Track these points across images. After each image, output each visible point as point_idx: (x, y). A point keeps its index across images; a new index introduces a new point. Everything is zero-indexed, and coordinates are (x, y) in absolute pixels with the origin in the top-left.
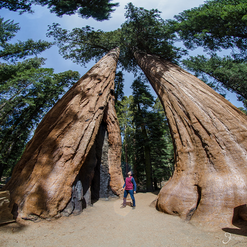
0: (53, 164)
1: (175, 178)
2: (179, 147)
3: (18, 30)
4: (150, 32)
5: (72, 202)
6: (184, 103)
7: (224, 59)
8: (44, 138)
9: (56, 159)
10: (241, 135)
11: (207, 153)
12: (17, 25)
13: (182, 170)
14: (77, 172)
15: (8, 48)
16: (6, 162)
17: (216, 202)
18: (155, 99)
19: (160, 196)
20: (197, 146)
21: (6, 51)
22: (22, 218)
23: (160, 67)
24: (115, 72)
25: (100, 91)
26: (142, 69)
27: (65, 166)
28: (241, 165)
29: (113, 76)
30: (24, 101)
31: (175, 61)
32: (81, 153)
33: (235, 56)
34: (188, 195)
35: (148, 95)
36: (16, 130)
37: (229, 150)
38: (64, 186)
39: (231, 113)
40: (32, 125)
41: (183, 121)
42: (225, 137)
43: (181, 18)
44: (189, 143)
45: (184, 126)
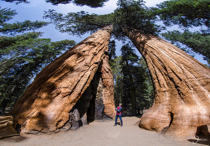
0: (52, 98)
1: (154, 107)
2: (158, 88)
3: (16, 15)
4: (137, 15)
5: (70, 122)
6: (162, 60)
7: (195, 33)
8: (43, 82)
9: (54, 96)
10: (205, 81)
11: (178, 92)
12: (15, 11)
13: (159, 103)
14: (75, 104)
15: (7, 26)
16: (9, 98)
17: (184, 123)
18: (139, 58)
19: (142, 119)
20: (171, 88)
21: (5, 28)
22: (25, 133)
23: (144, 37)
24: (109, 40)
25: (95, 52)
26: (130, 38)
27: (63, 100)
28: (204, 100)
29: (107, 43)
30: (23, 59)
31: (156, 34)
32: (78, 92)
33: (203, 31)
34: (163, 118)
35: (134, 55)
36: (18, 78)
37: (196, 90)
38: (62, 113)
39: (198, 67)
40: (32, 75)
41: (161, 72)
42: (193, 82)
43: (162, 6)
44: (165, 85)
45: (162, 75)
